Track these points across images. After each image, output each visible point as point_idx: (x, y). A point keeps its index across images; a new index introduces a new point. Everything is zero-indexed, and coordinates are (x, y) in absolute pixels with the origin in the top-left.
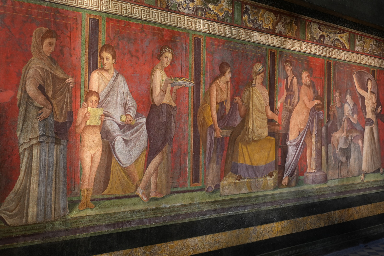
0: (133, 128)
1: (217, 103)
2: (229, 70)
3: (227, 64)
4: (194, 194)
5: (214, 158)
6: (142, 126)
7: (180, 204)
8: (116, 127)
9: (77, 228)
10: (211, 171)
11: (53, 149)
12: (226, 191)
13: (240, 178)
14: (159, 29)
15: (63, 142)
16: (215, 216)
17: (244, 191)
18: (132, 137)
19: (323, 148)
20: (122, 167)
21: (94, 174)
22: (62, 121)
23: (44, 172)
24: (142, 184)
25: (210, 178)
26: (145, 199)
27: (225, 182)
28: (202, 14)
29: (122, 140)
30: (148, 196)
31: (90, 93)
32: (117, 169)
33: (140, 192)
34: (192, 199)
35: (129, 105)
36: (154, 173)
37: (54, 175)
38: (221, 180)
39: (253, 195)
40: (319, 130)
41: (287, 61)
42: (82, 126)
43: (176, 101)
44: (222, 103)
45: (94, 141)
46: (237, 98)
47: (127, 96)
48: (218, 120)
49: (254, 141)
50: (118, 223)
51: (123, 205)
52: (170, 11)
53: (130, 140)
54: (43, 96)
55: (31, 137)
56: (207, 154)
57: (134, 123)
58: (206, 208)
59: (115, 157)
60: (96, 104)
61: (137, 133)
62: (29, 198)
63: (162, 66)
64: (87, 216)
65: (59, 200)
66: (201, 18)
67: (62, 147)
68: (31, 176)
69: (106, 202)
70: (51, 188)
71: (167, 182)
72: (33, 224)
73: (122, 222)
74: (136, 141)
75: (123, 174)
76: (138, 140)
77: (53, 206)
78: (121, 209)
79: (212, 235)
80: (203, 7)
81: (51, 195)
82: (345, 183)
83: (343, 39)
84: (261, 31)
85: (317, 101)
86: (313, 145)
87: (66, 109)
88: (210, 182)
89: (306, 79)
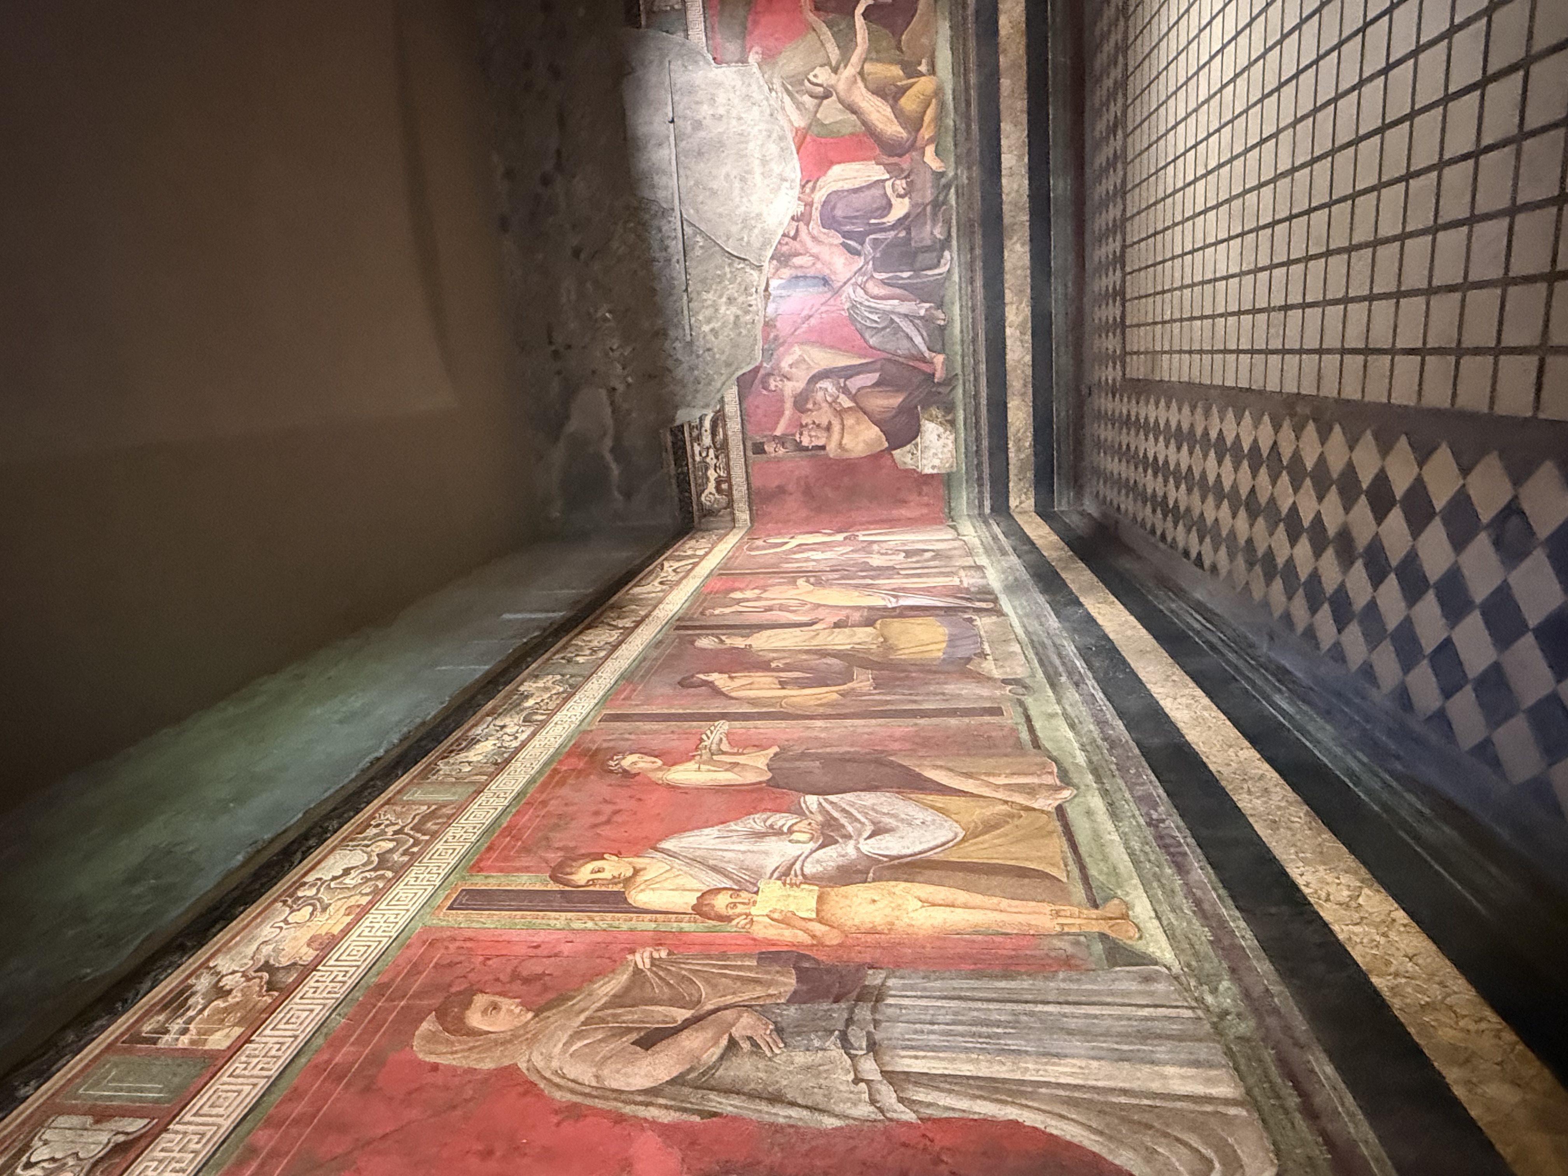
0: (836, 819)
1: (783, 688)
2: (701, 676)
3: (684, 679)
4: (1032, 712)
5: (932, 688)
6: (831, 803)
7: (1070, 735)
8: (830, 851)
9: (1215, 943)
10: (964, 692)
11: (901, 1007)
12: (1018, 669)
13: (983, 655)
14: (551, 777)
15: (874, 979)
16: (1091, 683)
17: (1016, 648)
18: (863, 820)
19: (902, 572)
20: (963, 840)
21: (995, 900)
22: (794, 982)
23: (998, 1036)
24: (1021, 799)
25: (984, 692)
26: (1066, 793)
27: (997, 674)
28: (542, 714)
29: (873, 840)
30: (1057, 789)
31: (701, 909)
32: (972, 849)
33: (1046, 803)
34: (1051, 716)
35: (759, 827)
36: (978, 779)
37: (1009, 1006)
38: (990, 679)
39: (1023, 638)
40: (864, 577)
41: (702, 613)
42: (819, 929)
43: (760, 747)
44: (780, 683)
45: (874, 901)
46: (773, 665)
47: (731, 831)
48: (827, 685)
49: (886, 640)
50: (1165, 847)
51: (1097, 836)
52: (508, 761)
53: (873, 823)
54: (685, 1034)
55: (851, 1076)
57: (819, 818)
58: (1072, 695)
59: (932, 852)
60: (743, 894)
61: (852, 810)
62: (1124, 1092)
63: (659, 769)
64: (1158, 918)
65: (1112, 993)
66: (550, 716)
67: (890, 983)
68: (1023, 1082)
69: (1093, 872)
70: (1065, 1015)
71: (1006, 755)
73: (1159, 837)
74: (877, 812)
75: (987, 837)
76: (873, 809)
77: (1144, 1012)
78: (1112, 841)
79: (1149, 686)
80: (525, 713)
81: (1096, 1017)
82: (981, 551)
83: (676, 565)
84: (620, 643)
85: (801, 582)
86: (897, 582)
87: (749, 968)
88: (998, 693)
89: (748, 594)
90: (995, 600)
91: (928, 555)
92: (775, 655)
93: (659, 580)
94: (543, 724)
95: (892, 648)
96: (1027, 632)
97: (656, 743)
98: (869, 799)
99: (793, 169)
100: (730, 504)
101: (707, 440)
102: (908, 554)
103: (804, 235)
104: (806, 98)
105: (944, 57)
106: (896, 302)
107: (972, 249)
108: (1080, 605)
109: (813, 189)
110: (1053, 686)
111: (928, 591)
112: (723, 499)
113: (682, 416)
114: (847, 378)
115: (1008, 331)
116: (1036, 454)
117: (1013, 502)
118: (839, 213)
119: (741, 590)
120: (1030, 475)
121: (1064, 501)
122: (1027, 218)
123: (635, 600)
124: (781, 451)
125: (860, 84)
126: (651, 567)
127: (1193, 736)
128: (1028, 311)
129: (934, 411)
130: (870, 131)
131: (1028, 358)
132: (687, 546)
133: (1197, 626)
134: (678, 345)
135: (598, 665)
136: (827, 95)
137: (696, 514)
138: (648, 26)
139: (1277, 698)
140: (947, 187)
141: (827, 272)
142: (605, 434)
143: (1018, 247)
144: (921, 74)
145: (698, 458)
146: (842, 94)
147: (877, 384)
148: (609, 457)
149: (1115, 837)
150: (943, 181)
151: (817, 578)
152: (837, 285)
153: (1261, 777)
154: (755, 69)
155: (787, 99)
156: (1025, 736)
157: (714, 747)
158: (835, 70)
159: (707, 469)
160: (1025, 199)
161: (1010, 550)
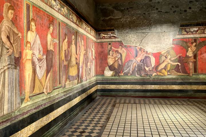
0: (42, 60)
2: (67, 37)
3: (66, 34)
4: (59, 89)
5: (64, 74)
6: (45, 60)
7: (56, 94)
8: (37, 60)
10: (63, 78)
11: (14, 71)
12: (67, 87)
13: (70, 81)
14: (49, 15)
16: (65, 97)
17: (71, 86)
19: (86, 68)
20: (39, 79)
22: (17, 57)
23: (11, 84)
24: (45, 87)
25: (63, 82)
26: (46, 94)
27: (66, 83)
29: (39, 66)
30: (47, 92)
31: (27, 42)
32: (37, 81)
33: (45, 91)
34: (59, 92)
36: (48, 81)
37: (15, 86)
38: (66, 82)
39: (73, 87)
42: (25, 60)
43: (54, 48)
44: (65, 50)
45: (29, 67)
46: (69, 49)
47: (40, 45)
48: (65, 58)
49: (73, 66)
51: (40, 98)
53: (41, 66)
54: (9, 42)
55: (4, 66)
56: (62, 72)
57: (42, 58)
58: (62, 95)
59: (37, 74)
60: (30, 48)
61: (43, 63)
62: (4, 100)
64: (28, 105)
65: (17, 99)
66: (60, 13)
67: (18, 70)
68: (5, 87)
69: (34, 97)
71: (52, 85)
72: (7, 114)
73: (39, 106)
75: (39, 82)
76: (43, 66)
77: (14, 103)
79: (64, 106)
80: (60, 9)
81: (14, 97)
82: (90, 80)
83: (89, 30)
84: (74, 23)
85: (85, 52)
86: (84, 67)
87: (19, 50)
88: (63, 84)
89: (83, 43)
90: (80, 83)
91: (90, 72)
92: (71, 49)
93: (86, 27)
94: (58, 12)
95: (71, 67)
96: (74, 88)
97: (54, 31)
98: (45, 65)
99: (155, 52)
100: (101, 39)
101: (112, 35)
102: (90, 69)
103: (144, 53)
104: (166, 54)
105: (170, 77)
106: (132, 68)
107: (140, 80)
108: (79, 96)
109: (151, 55)
110: (64, 92)
111: (82, 72)
112: (101, 37)
113: (116, 31)
114: (121, 59)
115: (126, 85)
116: (107, 89)
117: (99, 85)
118: (147, 59)
119: (84, 42)
120: (103, 88)
121: (99, 94)
122: (144, 89)
123: (82, 24)
124: (109, 48)
125: (167, 63)
126: (89, 25)
127: (55, 111)
128: (129, 89)
129: (114, 73)
130: (160, 64)
131: (122, 88)
132: (93, 31)
133: (74, 113)
134: (128, 31)
135: (69, 20)
136: (166, 58)
137: (99, 32)
138: (180, 28)
139: (61, 123)
140: (150, 77)
141: (138, 56)
142: (114, 17)
143: (139, 87)
144: (168, 73)
145: (109, 33)
146: (166, 60)
147: (119, 64)
148: (110, 17)
149: (39, 100)
150: (151, 76)
151: (86, 54)
152: (135, 58)
153: (49, 120)
154: (171, 46)
155: (166, 51)
156: (55, 88)
157: (54, 41)
158: (170, 59)
159: (107, 35)
160: (147, 89)
161: (90, 85)
